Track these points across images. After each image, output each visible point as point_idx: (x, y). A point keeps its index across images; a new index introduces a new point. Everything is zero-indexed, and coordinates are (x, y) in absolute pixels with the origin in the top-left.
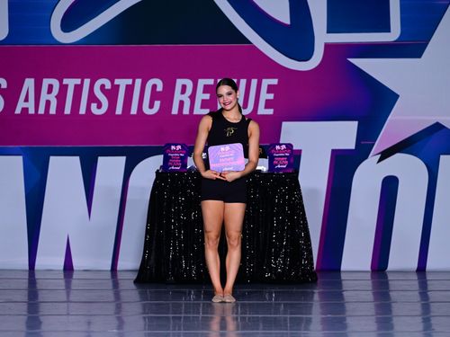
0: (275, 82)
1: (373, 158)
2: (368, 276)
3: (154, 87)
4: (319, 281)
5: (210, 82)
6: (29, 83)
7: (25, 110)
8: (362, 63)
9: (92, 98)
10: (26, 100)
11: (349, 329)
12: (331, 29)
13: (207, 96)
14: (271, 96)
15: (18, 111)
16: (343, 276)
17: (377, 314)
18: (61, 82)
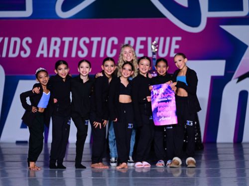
0: (179, 39)
1: (234, 80)
2: (232, 146)
3: (113, 42)
4: (205, 149)
5: (144, 39)
6: (44, 40)
7: (42, 55)
8: (227, 28)
9: (79, 48)
10: (43, 49)
11: (221, 176)
12: (211, 9)
13: (142, 47)
14: (177, 47)
15: (38, 55)
16: (218, 146)
17: (237, 167)
18: (61, 39)
